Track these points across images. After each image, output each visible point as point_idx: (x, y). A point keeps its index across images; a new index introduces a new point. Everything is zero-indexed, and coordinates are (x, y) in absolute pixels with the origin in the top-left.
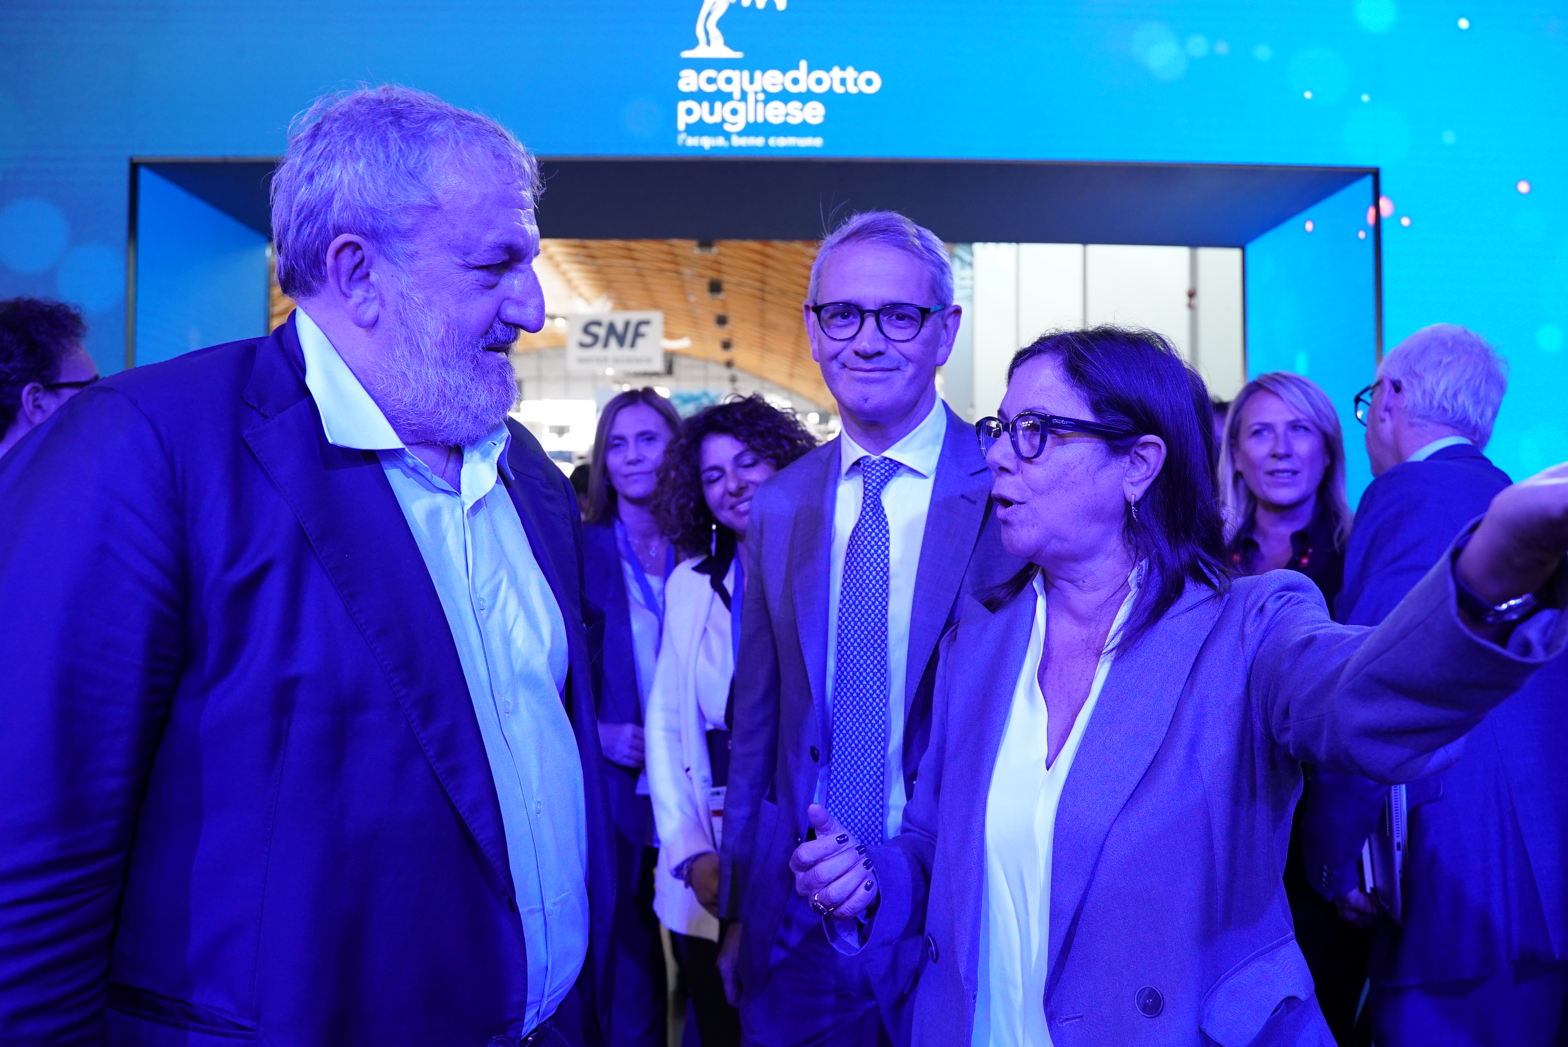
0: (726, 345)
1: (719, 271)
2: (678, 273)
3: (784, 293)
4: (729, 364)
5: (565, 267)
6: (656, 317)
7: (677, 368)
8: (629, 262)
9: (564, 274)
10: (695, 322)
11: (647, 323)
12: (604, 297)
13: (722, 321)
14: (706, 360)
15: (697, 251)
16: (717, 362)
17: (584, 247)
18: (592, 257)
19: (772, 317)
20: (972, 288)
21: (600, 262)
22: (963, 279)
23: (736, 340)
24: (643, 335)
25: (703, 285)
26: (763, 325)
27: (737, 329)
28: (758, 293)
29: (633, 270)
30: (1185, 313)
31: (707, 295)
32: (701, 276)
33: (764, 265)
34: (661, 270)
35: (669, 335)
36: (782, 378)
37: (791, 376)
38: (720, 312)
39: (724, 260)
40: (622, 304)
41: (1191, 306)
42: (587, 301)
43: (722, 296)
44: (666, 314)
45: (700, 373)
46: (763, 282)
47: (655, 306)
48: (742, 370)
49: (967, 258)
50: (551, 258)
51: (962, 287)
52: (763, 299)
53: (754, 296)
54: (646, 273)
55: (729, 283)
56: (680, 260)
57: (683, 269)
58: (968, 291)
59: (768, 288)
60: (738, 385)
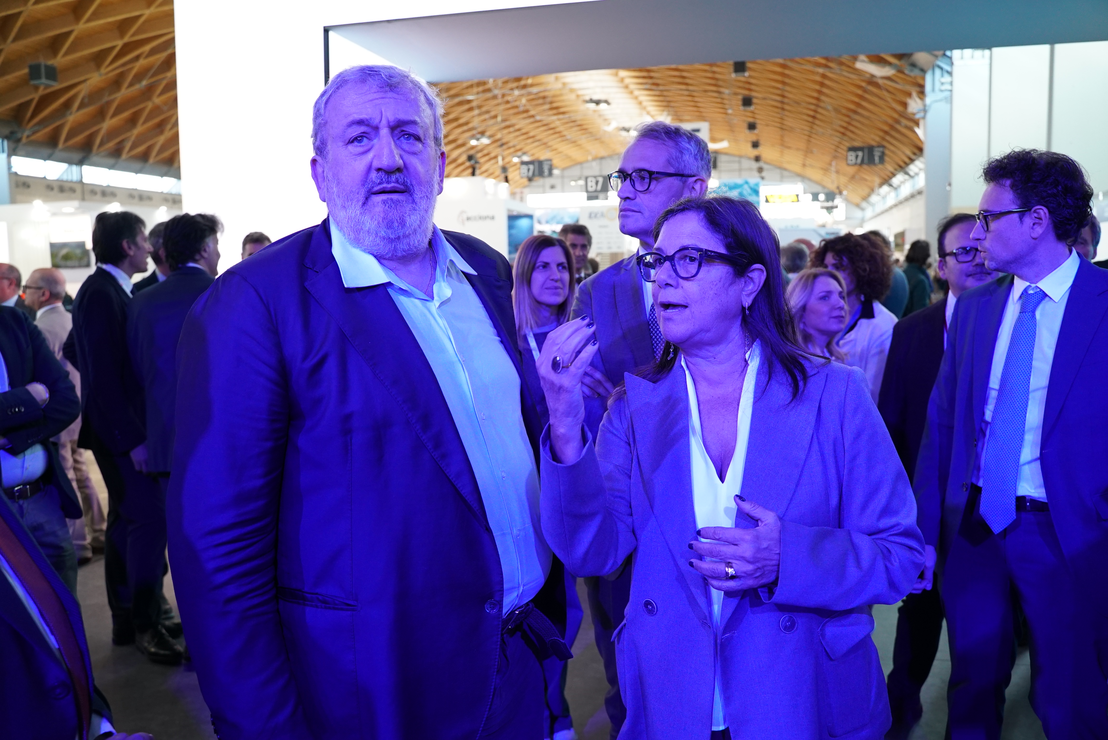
0: (755, 145)
1: (750, 90)
2: (719, 93)
3: (797, 103)
4: (757, 159)
5: (637, 93)
6: (704, 126)
7: (719, 164)
8: (683, 87)
9: (636, 98)
10: (731, 128)
12: (665, 113)
13: (752, 127)
14: (740, 157)
15: (733, 75)
16: (749, 158)
17: (651, 78)
18: (657, 85)
19: (789, 122)
20: (951, 91)
21: (661, 88)
22: (942, 84)
23: (761, 142)
25: (738, 101)
26: (782, 128)
27: (762, 132)
28: (779, 105)
29: (686, 93)
31: (741, 108)
32: (736, 94)
33: (784, 83)
34: (706, 91)
35: (714, 140)
36: (798, 169)
37: (804, 165)
38: (751, 120)
39: (752, 81)
43: (752, 108)
44: (711, 125)
45: (736, 166)
46: (783, 96)
47: (702, 118)
48: (766, 163)
49: (946, 67)
50: (627, 87)
51: (941, 91)
52: (783, 109)
53: (777, 107)
54: (695, 94)
55: (756, 98)
56: (720, 83)
57: (722, 90)
58: (947, 94)
59: (786, 100)
60: (764, 174)
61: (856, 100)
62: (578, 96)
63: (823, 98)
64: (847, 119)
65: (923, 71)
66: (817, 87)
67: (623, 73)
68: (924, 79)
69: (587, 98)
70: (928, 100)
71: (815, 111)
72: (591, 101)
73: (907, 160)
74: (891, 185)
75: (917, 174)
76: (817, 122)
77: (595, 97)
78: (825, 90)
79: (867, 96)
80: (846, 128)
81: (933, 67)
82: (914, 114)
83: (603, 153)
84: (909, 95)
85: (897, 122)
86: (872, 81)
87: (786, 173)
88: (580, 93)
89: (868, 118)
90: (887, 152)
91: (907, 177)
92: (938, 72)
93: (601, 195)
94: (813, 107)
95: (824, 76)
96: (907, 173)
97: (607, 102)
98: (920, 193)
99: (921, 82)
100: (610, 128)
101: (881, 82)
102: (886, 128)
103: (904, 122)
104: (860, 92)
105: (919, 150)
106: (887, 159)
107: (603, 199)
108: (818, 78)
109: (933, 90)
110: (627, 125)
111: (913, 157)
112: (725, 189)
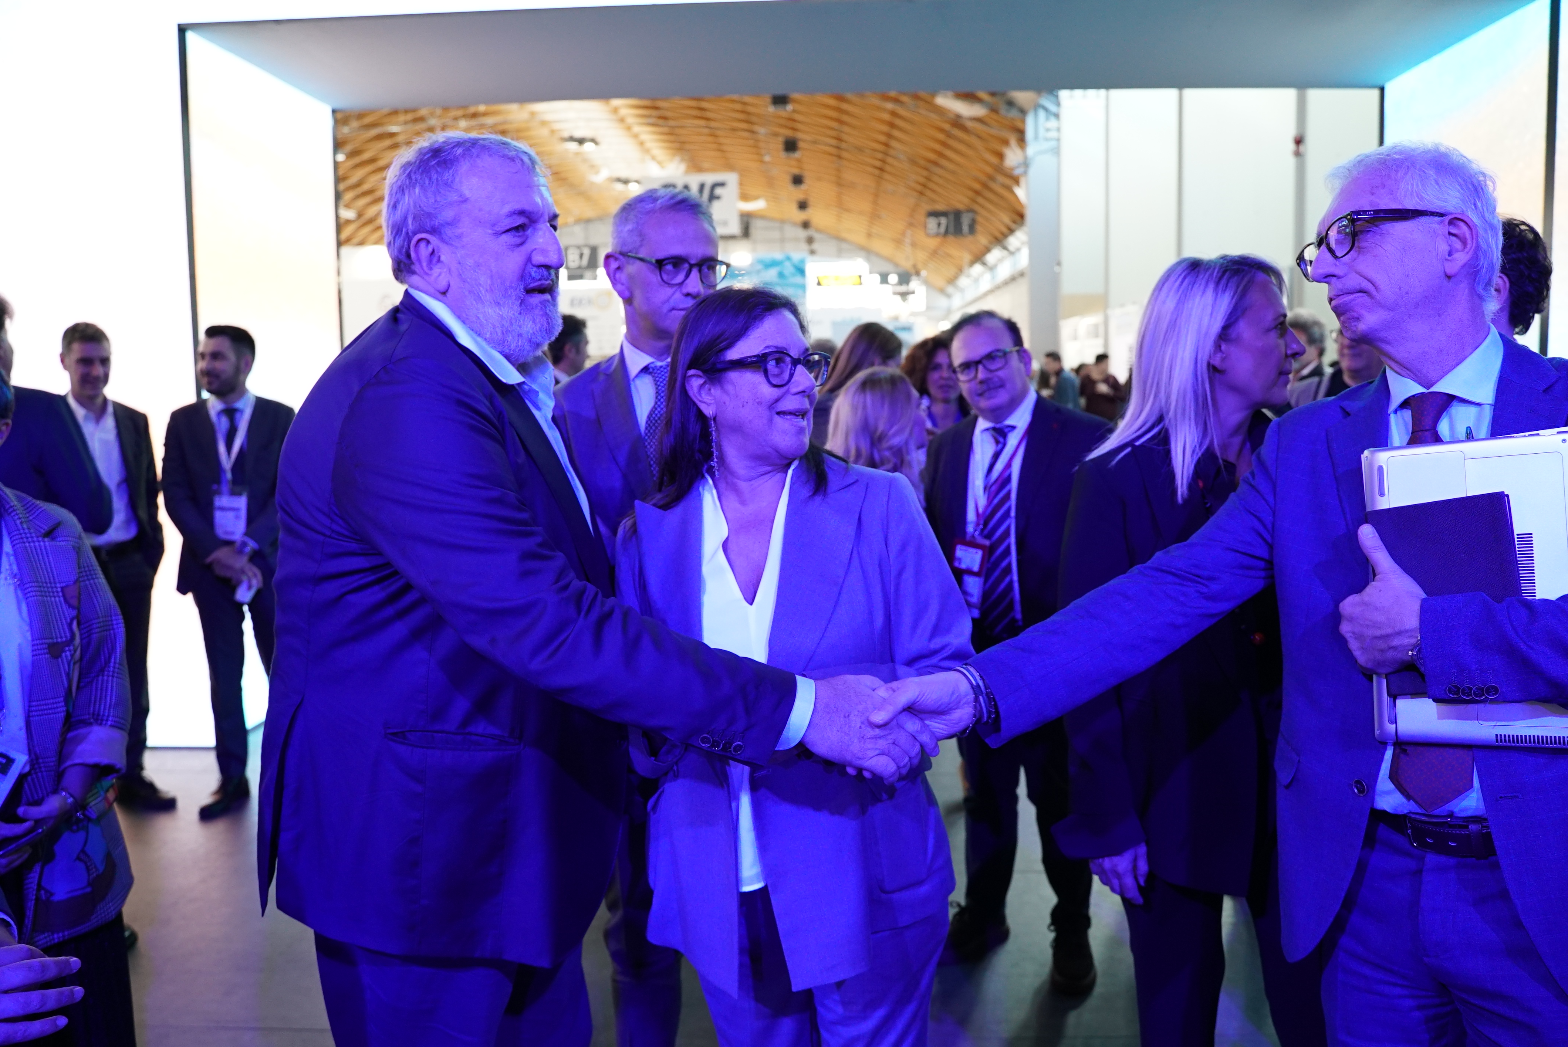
0: (803, 206)
1: (794, 129)
2: (752, 132)
3: (860, 149)
4: (806, 225)
5: (637, 129)
6: (731, 178)
7: (753, 231)
8: (702, 123)
9: (636, 136)
10: (770, 182)
11: (722, 184)
12: (677, 159)
13: (797, 180)
14: (783, 222)
15: (771, 109)
16: (795, 224)
17: (656, 108)
18: (665, 118)
19: (849, 176)
20: (1058, 140)
21: (672, 123)
22: (1048, 130)
23: (812, 201)
24: (718, 198)
25: (778, 144)
26: (840, 183)
27: (812, 188)
28: (834, 151)
29: (706, 131)
30: (1291, 161)
31: (783, 154)
32: (776, 135)
33: (840, 121)
34: (734, 130)
35: (745, 197)
36: (861, 239)
37: (869, 235)
38: (796, 171)
39: (797, 117)
40: (695, 166)
41: (1297, 154)
42: (660, 163)
43: (797, 155)
44: (741, 175)
45: (776, 234)
46: (839, 139)
47: (729, 167)
48: (818, 230)
49: (1052, 108)
50: (622, 120)
51: (1047, 139)
52: (839, 157)
53: (831, 154)
54: (719, 133)
55: (804, 141)
56: (754, 119)
57: (756, 128)
58: (1053, 143)
59: (844, 145)
60: (815, 246)
61: (937, 147)
62: (553, 132)
63: (894, 143)
64: (925, 173)
65: (1023, 112)
66: (885, 128)
67: (616, 102)
68: (1023, 121)
69: (566, 134)
70: (1031, 150)
71: (883, 161)
72: (572, 139)
73: (1005, 230)
74: (984, 264)
75: (1018, 250)
76: (887, 176)
77: (578, 134)
78: (896, 133)
79: (951, 142)
80: (924, 186)
81: (1037, 107)
82: (1012, 169)
83: (589, 213)
84: (1006, 143)
85: (992, 178)
86: (957, 122)
87: (844, 246)
88: (556, 126)
89: (953, 173)
90: (979, 219)
91: (1005, 252)
92: (1042, 114)
93: (588, 274)
94: (880, 156)
95: (894, 114)
96: (1005, 248)
97: (593, 140)
98: (1022, 274)
99: (1019, 124)
100: (600, 178)
101: (969, 124)
102: (977, 186)
103: (1001, 179)
104: (941, 136)
105: (1019, 217)
106: (978, 228)
107: (590, 279)
108: (886, 116)
109: (1036, 137)
110: (623, 175)
111: (1013, 226)
112: (760, 267)
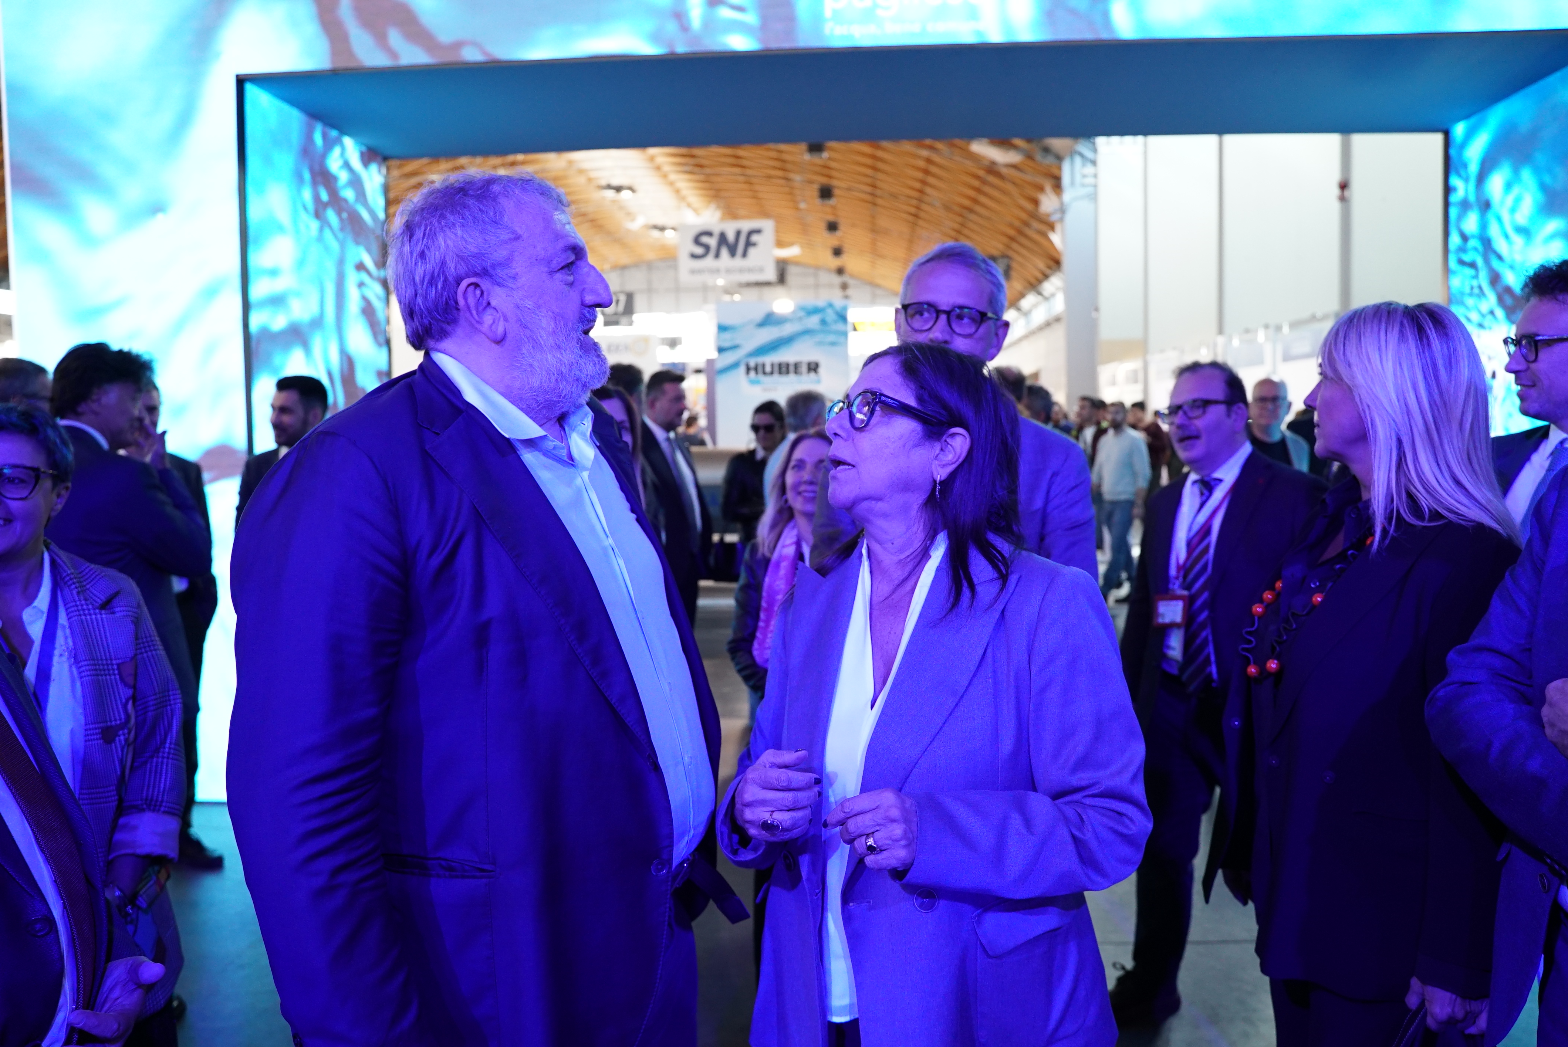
0: (837, 252)
1: (829, 177)
2: (788, 179)
3: (894, 196)
4: (840, 271)
5: (673, 177)
6: (768, 226)
7: (791, 278)
8: (737, 170)
9: (671, 184)
10: (805, 229)
11: (758, 231)
12: (713, 206)
13: (832, 227)
14: (817, 268)
15: (807, 157)
16: (829, 270)
17: (693, 156)
18: (701, 166)
19: (883, 222)
20: (1095, 186)
21: (708, 171)
22: (1084, 176)
23: (846, 247)
24: (754, 244)
25: (814, 191)
26: (874, 230)
27: (847, 235)
28: (868, 197)
29: (742, 178)
30: (1335, 206)
31: (818, 201)
32: (810, 182)
33: (875, 169)
34: (769, 177)
35: (780, 244)
38: (831, 218)
39: (833, 164)
40: (731, 214)
41: (1343, 199)
42: (695, 210)
43: (833, 202)
44: (777, 222)
45: (811, 281)
46: (874, 186)
47: (764, 214)
48: (852, 276)
49: (1089, 154)
50: (658, 168)
51: (1083, 185)
52: (875, 204)
53: (866, 202)
54: (754, 180)
55: (839, 188)
56: (789, 166)
57: (792, 176)
58: (1090, 190)
59: (878, 192)
60: (850, 292)
61: (972, 193)
62: (590, 180)
63: (928, 190)
64: (959, 219)
65: (1059, 158)
66: (920, 175)
67: (653, 151)
68: (1059, 168)
69: (604, 182)
70: (1067, 196)
71: (918, 208)
72: (609, 187)
73: (1039, 276)
74: (1019, 309)
75: (1053, 295)
76: (921, 222)
77: (615, 182)
78: (931, 180)
79: (986, 189)
80: (958, 232)
81: (1073, 153)
82: (1048, 215)
83: (625, 259)
84: (1041, 189)
85: (1027, 224)
86: (992, 169)
87: (879, 292)
88: (593, 175)
89: (988, 219)
90: (1014, 265)
91: (1040, 297)
92: (1078, 160)
93: (624, 320)
94: (914, 202)
95: (929, 161)
96: (1040, 294)
97: (630, 188)
98: (1058, 319)
99: (1055, 171)
100: (636, 225)
101: (1004, 171)
102: (1012, 232)
103: (1036, 225)
104: (976, 183)
105: (1055, 263)
107: (626, 325)
108: (921, 164)
109: (1073, 183)
110: (660, 222)
111: (1048, 271)
112: (802, 314)
